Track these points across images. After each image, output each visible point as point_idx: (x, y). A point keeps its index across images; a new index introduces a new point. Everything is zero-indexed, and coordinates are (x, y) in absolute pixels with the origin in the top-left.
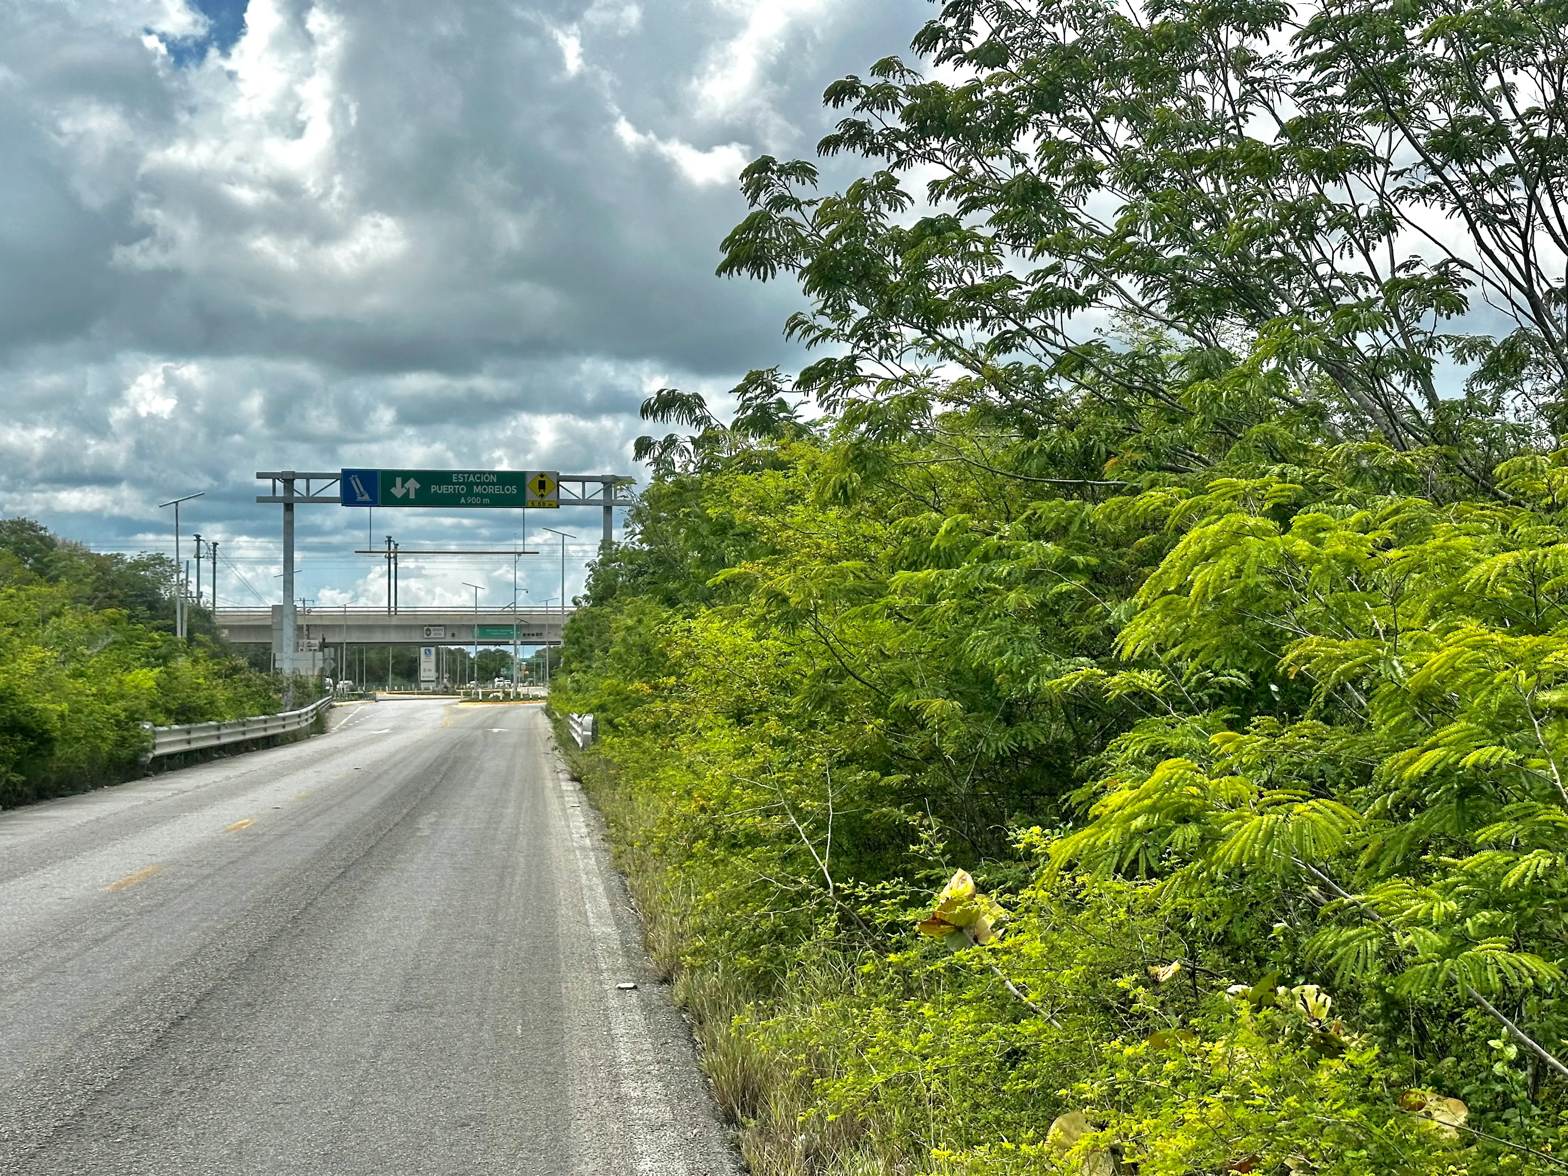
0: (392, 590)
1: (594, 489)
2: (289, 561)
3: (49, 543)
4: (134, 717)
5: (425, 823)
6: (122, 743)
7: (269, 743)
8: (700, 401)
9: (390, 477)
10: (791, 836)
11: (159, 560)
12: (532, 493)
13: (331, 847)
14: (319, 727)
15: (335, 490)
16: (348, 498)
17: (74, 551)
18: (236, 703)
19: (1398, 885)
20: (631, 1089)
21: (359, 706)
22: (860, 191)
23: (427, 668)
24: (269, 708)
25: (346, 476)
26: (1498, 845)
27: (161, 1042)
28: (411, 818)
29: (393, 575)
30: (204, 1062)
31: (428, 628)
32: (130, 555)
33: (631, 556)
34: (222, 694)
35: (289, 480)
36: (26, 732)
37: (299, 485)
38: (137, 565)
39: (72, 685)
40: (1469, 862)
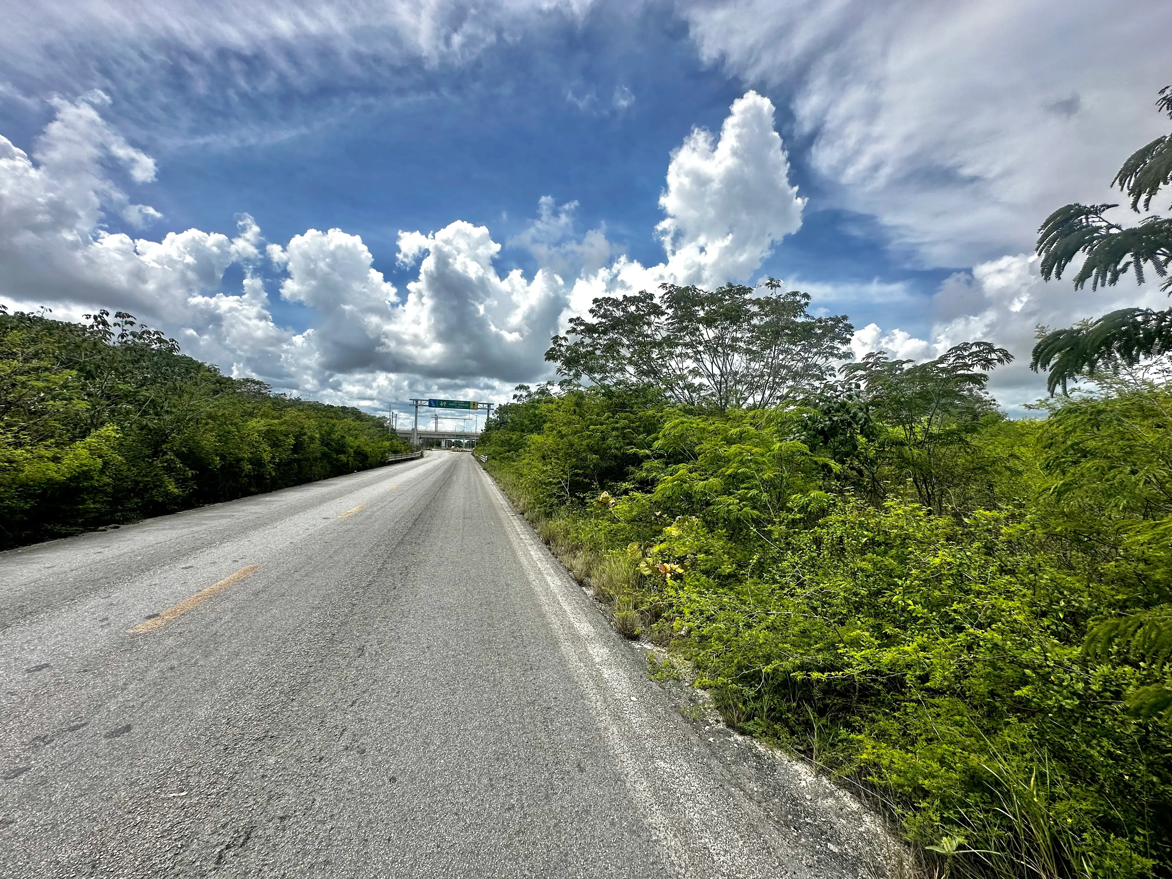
0: (436, 426)
1: (485, 406)
2: (416, 419)
3: (360, 412)
4: (385, 452)
5: (454, 478)
6: (382, 458)
7: (412, 459)
8: (529, 388)
9: (440, 401)
10: (560, 482)
11: (384, 417)
12: (471, 407)
13: (435, 483)
14: (422, 456)
15: (427, 403)
16: (430, 405)
17: (365, 414)
18: (406, 450)
19: (725, 497)
20: (522, 536)
21: (428, 452)
22: (576, 344)
23: (443, 444)
24: (412, 451)
25: (430, 401)
26: (745, 488)
27: (414, 524)
28: (450, 477)
29: (436, 423)
30: (426, 529)
31: (444, 435)
32: (378, 416)
33: (495, 421)
34: (403, 448)
35: (417, 401)
36: (363, 455)
37: (419, 402)
38: (379, 418)
39: (372, 444)
40: (739, 492)
